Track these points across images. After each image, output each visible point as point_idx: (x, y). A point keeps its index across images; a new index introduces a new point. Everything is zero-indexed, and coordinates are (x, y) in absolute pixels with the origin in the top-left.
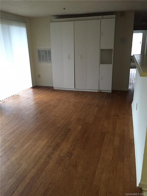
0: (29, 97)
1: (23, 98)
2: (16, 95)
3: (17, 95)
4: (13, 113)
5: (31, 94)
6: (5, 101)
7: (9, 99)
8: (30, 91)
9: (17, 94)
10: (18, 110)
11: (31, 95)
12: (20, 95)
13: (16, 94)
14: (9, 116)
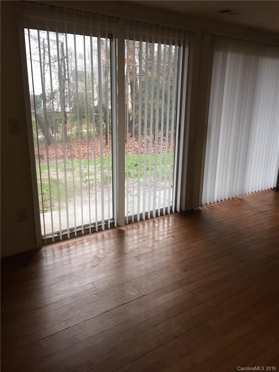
0: (264, 210)
1: (251, 209)
2: (238, 198)
3: (240, 199)
4: (224, 238)
5: (269, 203)
6: (215, 207)
7: (222, 205)
8: (268, 195)
9: (240, 197)
10: (234, 235)
11: (269, 205)
12: (246, 199)
13: (238, 196)
14: (215, 243)
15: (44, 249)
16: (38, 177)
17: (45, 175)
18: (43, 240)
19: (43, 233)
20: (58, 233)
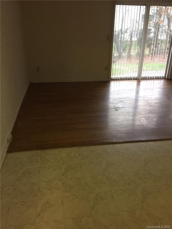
15: (111, 81)
16: (112, 67)
17: (114, 67)
18: (111, 79)
19: (111, 77)
20: (116, 78)
